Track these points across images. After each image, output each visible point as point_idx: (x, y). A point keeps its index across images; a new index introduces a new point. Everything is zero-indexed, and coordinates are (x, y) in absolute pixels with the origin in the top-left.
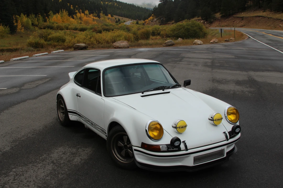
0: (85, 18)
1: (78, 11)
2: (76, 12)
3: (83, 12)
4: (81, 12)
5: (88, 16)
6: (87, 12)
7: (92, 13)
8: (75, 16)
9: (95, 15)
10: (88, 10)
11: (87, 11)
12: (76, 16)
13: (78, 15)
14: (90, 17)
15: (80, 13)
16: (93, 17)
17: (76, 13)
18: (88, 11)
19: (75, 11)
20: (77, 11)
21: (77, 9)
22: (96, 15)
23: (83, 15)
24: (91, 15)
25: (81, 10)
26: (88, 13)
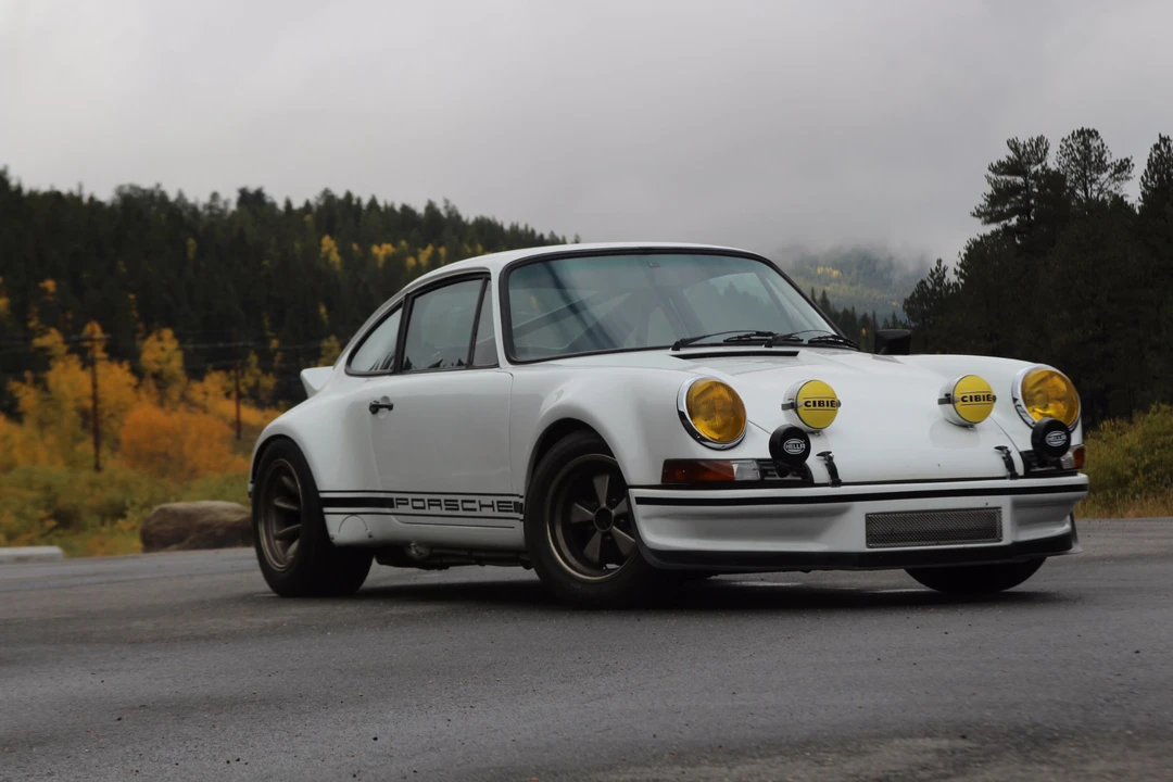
0: (143, 414)
1: (66, 334)
2: (44, 349)
3: (121, 351)
4: (100, 354)
5: (175, 396)
6: (162, 350)
7: (227, 360)
8: (27, 396)
9: (250, 381)
10: (170, 324)
11: (168, 333)
12: (46, 389)
13: (68, 378)
14: (205, 410)
15: (88, 363)
16: (228, 407)
17: (40, 362)
18: (178, 336)
19: (30, 335)
20: (52, 339)
21: (50, 320)
22: (269, 382)
23: (115, 378)
24: (215, 381)
25: (94, 329)
26: (176, 364)
